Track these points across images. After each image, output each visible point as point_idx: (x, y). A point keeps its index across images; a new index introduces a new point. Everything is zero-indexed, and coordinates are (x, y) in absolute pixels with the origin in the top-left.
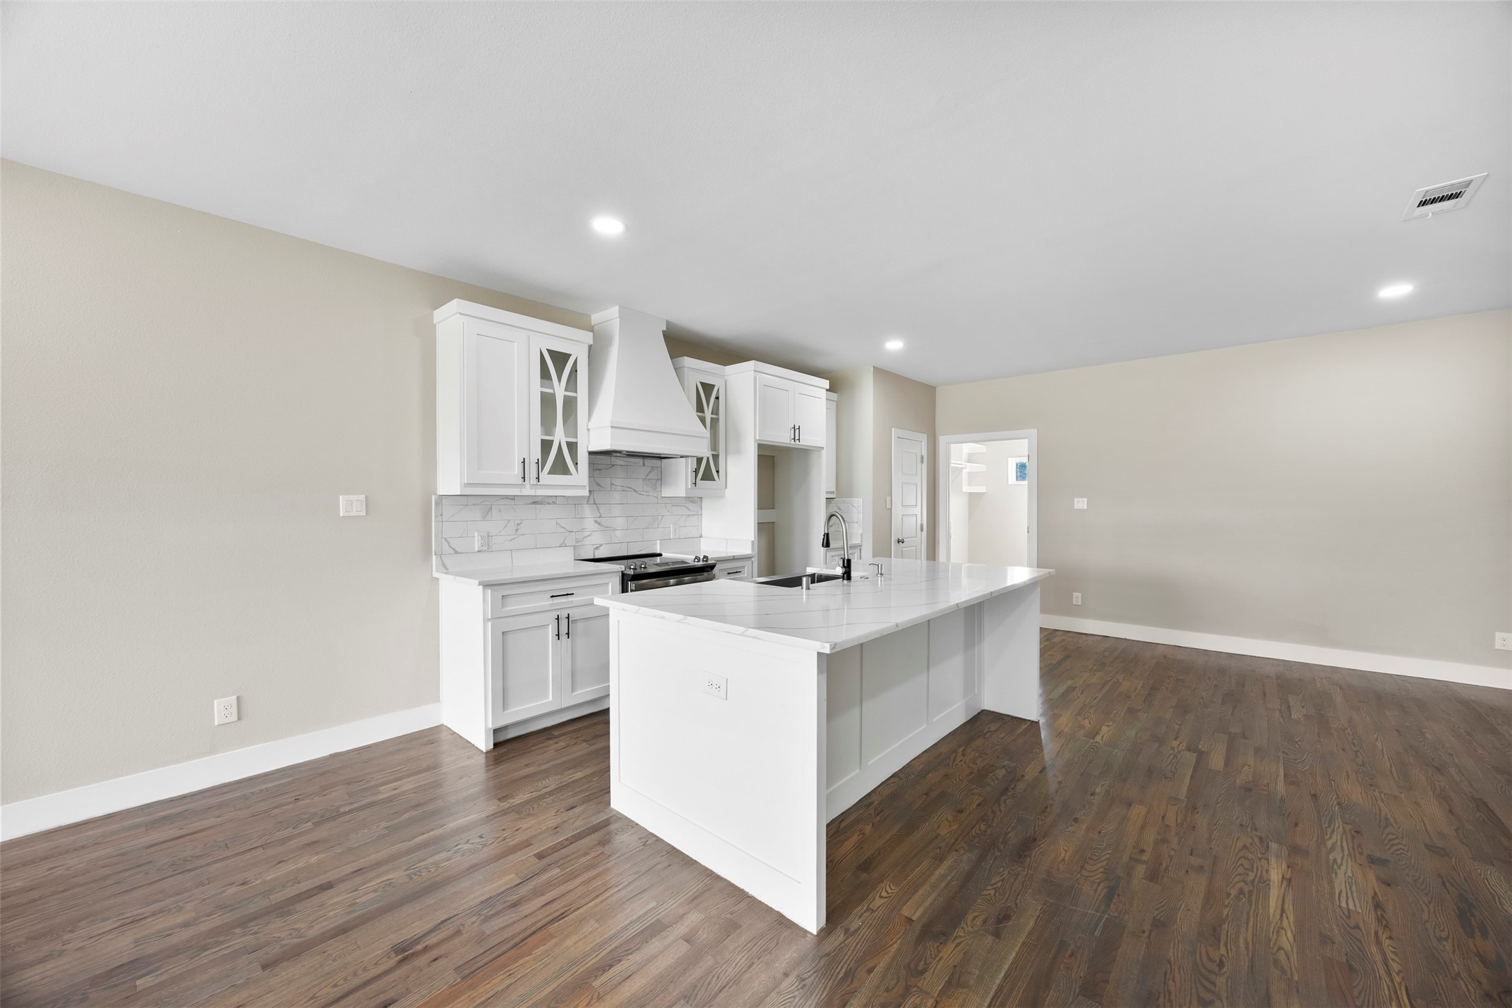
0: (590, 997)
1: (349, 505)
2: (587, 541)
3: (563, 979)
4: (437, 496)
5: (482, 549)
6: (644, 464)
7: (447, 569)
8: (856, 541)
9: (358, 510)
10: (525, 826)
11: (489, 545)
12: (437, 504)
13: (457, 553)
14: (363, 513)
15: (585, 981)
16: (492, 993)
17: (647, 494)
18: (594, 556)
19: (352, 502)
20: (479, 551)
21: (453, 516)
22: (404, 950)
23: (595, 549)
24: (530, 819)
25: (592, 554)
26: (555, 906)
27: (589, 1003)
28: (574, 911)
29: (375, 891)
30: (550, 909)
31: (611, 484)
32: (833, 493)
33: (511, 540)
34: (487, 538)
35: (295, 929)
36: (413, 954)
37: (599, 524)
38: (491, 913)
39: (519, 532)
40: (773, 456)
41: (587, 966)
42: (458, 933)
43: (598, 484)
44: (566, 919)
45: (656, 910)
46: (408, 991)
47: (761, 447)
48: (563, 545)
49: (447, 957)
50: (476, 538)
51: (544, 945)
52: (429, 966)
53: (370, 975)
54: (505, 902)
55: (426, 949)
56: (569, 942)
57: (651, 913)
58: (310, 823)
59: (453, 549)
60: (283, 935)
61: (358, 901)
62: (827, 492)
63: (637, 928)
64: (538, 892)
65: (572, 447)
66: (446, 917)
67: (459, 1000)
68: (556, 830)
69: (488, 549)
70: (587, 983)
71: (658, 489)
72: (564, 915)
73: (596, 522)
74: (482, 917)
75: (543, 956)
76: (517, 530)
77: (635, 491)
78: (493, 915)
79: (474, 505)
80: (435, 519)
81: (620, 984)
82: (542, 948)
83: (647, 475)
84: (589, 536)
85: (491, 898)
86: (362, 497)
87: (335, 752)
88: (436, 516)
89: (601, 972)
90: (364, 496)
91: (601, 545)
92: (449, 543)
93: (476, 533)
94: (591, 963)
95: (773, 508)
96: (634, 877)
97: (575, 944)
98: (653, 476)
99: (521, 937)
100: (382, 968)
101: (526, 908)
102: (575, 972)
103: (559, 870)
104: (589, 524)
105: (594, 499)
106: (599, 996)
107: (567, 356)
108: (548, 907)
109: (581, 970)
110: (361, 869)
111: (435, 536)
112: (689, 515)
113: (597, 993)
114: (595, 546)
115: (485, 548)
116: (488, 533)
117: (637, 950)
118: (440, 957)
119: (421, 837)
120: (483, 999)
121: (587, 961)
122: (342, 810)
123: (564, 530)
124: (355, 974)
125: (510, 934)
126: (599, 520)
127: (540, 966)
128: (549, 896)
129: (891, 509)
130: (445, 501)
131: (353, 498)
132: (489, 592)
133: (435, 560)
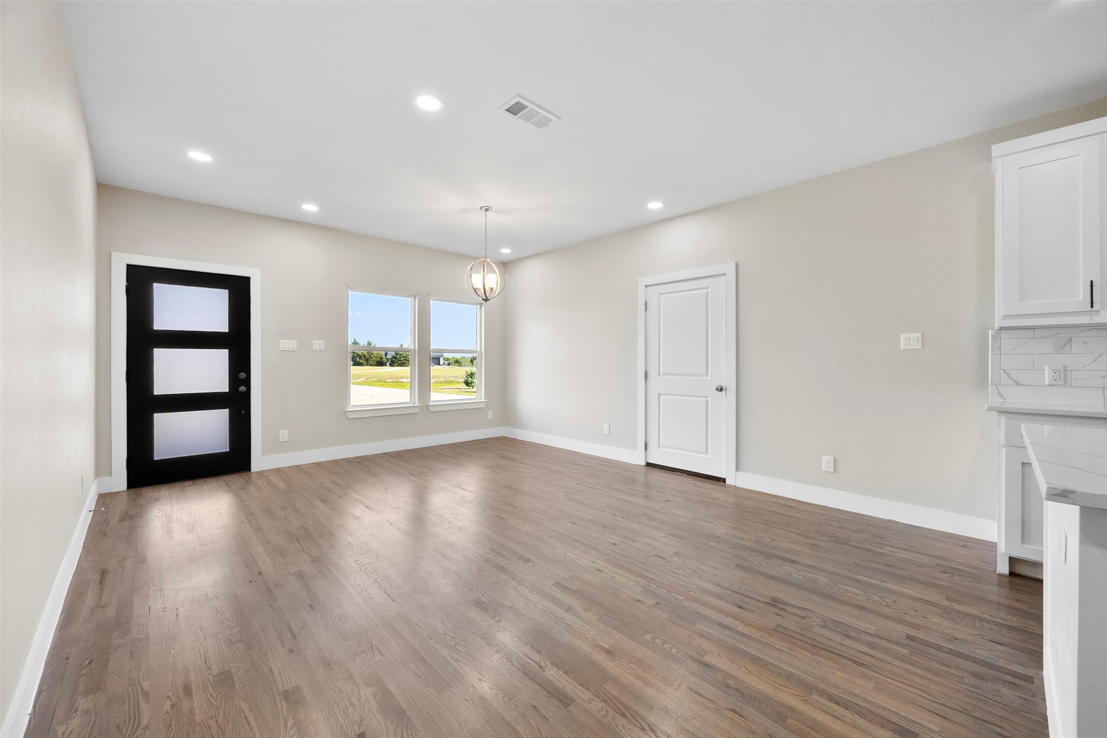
0: (802, 695)
1: (908, 341)
3: (807, 677)
4: (994, 331)
5: (1054, 383)
7: (1004, 399)
9: (917, 345)
10: (934, 620)
11: (1065, 380)
12: (994, 338)
13: (1018, 384)
14: (920, 347)
15: (813, 690)
16: (772, 644)
19: (910, 338)
20: (1050, 385)
21: (1014, 349)
22: (776, 602)
24: (947, 621)
26: (867, 658)
27: (797, 695)
28: (873, 671)
29: (804, 577)
30: (861, 656)
33: (1103, 377)
34: (1063, 372)
35: (761, 564)
36: (776, 605)
38: (831, 627)
41: (826, 688)
42: (803, 618)
44: (860, 667)
45: (928, 731)
46: (753, 612)
49: (783, 618)
50: (1046, 372)
51: (826, 660)
52: (772, 614)
53: (753, 596)
54: (845, 631)
55: (783, 609)
56: (839, 673)
57: (920, 727)
58: (828, 539)
59: (1017, 381)
60: (755, 562)
61: (793, 574)
63: (892, 717)
64: (871, 645)
66: (810, 609)
67: (760, 632)
68: (953, 640)
69: (1065, 384)
70: (812, 691)
72: (863, 666)
74: (824, 624)
75: (816, 662)
78: (829, 629)
79: (1043, 337)
80: (991, 352)
81: (826, 712)
82: (823, 660)
85: (844, 623)
86: (919, 335)
87: (894, 520)
88: (992, 349)
89: (826, 698)
90: (920, 334)
92: (1008, 375)
93: (1047, 367)
94: (831, 691)
96: (956, 707)
97: (841, 677)
99: (823, 647)
100: (760, 598)
101: (848, 642)
102: (816, 682)
103: (908, 653)
106: (806, 700)
108: (861, 654)
109: (820, 685)
110: (815, 567)
111: (992, 368)
113: (807, 698)
115: (1061, 382)
116: (1065, 367)
117: (867, 720)
118: (781, 616)
119: (863, 578)
120: (766, 642)
121: (831, 688)
122: (850, 543)
124: (750, 591)
125: (821, 641)
127: (807, 662)
128: (872, 652)
130: (1004, 334)
131: (911, 335)
132: (1003, 419)
133: (991, 389)
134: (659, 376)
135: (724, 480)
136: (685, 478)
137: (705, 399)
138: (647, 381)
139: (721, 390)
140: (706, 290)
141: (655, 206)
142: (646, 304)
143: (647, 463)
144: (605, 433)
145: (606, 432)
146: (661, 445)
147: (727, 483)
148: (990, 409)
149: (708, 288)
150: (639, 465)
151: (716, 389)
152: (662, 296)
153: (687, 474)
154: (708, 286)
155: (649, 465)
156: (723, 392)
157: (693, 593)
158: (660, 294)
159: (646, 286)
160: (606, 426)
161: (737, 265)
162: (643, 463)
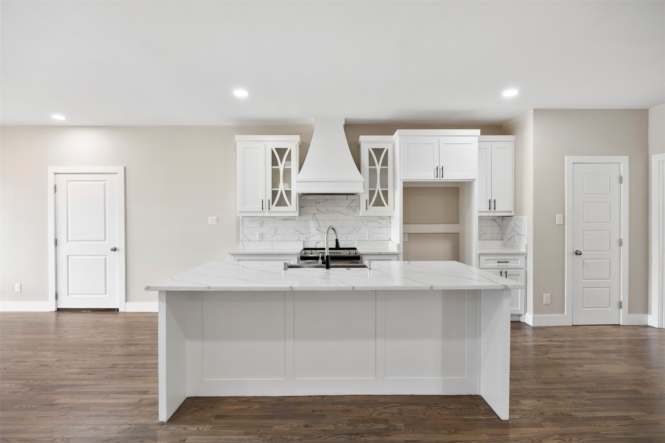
1: (211, 220)
2: (312, 239)
4: (242, 217)
6: (347, 198)
7: (245, 247)
8: (523, 250)
9: (215, 222)
11: (262, 238)
12: (242, 220)
13: (249, 241)
14: (216, 224)
17: (350, 215)
18: (316, 246)
20: (258, 241)
21: (248, 225)
23: (317, 243)
25: (315, 245)
31: (326, 210)
32: (511, 212)
33: (273, 236)
34: (262, 235)
37: (319, 230)
39: (276, 233)
40: (458, 188)
43: (318, 210)
47: (404, 183)
48: (299, 240)
50: (257, 235)
59: (248, 239)
60: (113, 351)
62: (479, 212)
65: (288, 193)
69: (262, 240)
71: (357, 212)
73: (317, 229)
76: (275, 232)
77: (342, 213)
79: (257, 220)
83: (350, 204)
84: (313, 236)
86: (216, 218)
88: (241, 225)
91: (320, 241)
92: (246, 237)
93: (257, 233)
95: (458, 223)
98: (354, 204)
104: (313, 230)
105: (316, 218)
107: (285, 149)
111: (241, 234)
112: (380, 227)
114: (316, 242)
115: (261, 239)
116: (262, 233)
123: (299, 233)
126: (318, 228)
129: (564, 224)
130: (245, 219)
131: (213, 218)
132: (233, 256)
133: (241, 243)
134: (67, 242)
135: (118, 310)
136: (90, 314)
137: (104, 257)
138: (57, 246)
139: (115, 250)
140: (104, 182)
141: (59, 118)
142: (55, 187)
143: (58, 309)
144: (16, 291)
145: (17, 289)
146: (70, 293)
147: (119, 311)
148: (228, 254)
149: (106, 181)
150: (50, 312)
151: (111, 250)
152: (69, 182)
153: (91, 311)
154: (105, 180)
155: (59, 310)
156: (117, 252)
157: (62, 377)
158: (68, 181)
159: (55, 174)
160: (17, 285)
161: (125, 168)
162: (54, 309)
